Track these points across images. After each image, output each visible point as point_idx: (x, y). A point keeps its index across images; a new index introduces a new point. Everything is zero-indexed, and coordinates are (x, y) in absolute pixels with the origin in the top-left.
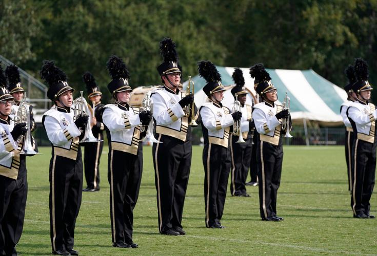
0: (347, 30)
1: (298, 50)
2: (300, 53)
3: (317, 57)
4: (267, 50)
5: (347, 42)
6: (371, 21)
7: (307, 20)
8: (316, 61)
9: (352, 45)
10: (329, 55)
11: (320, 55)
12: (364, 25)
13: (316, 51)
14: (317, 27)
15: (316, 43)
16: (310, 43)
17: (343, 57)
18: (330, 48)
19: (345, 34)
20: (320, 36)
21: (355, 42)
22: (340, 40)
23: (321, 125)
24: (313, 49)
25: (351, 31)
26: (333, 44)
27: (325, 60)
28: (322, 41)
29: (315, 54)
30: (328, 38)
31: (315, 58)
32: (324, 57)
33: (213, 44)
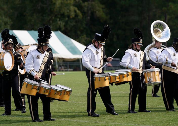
0: (76, 9)
1: (50, 20)
2: (51, 22)
3: (60, 24)
4: (33, 20)
5: (76, 15)
6: (89, 4)
7: (55, 4)
8: (60, 26)
9: (79, 17)
10: (66, 23)
11: (62, 23)
12: (85, 6)
13: (59, 21)
14: (60, 8)
15: (59, 16)
16: (56, 16)
17: (74, 24)
18: (67, 19)
19: (75, 11)
20: (62, 12)
21: (80, 15)
22: (73, 15)
23: (64, 60)
24: (58, 20)
25: (79, 10)
26: (69, 16)
27: (65, 26)
28: (63, 15)
29: (59, 22)
30: (66, 14)
31: (59, 24)
32: (64, 24)
33: (4, 18)
